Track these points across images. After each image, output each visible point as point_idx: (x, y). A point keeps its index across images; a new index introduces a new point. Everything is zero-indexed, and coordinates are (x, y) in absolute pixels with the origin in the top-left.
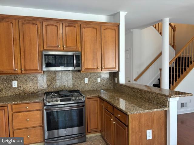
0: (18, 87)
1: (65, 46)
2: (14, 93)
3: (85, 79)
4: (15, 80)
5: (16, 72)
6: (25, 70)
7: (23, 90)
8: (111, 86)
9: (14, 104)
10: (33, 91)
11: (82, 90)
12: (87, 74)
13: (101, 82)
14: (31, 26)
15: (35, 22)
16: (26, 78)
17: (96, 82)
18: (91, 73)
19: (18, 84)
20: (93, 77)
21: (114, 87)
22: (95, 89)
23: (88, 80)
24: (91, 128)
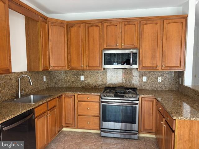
0: (85, 81)
1: (123, 45)
2: (82, 85)
3: (144, 77)
4: (82, 75)
5: (82, 68)
6: (89, 67)
7: (88, 83)
8: (174, 86)
9: (79, 94)
10: (96, 85)
11: (140, 88)
12: (146, 73)
13: (162, 82)
14: (95, 28)
15: (97, 24)
16: (90, 73)
17: (155, 81)
18: (150, 72)
19: (85, 78)
20: (153, 75)
21: (178, 89)
22: (155, 89)
23: (147, 79)
24: (145, 128)
